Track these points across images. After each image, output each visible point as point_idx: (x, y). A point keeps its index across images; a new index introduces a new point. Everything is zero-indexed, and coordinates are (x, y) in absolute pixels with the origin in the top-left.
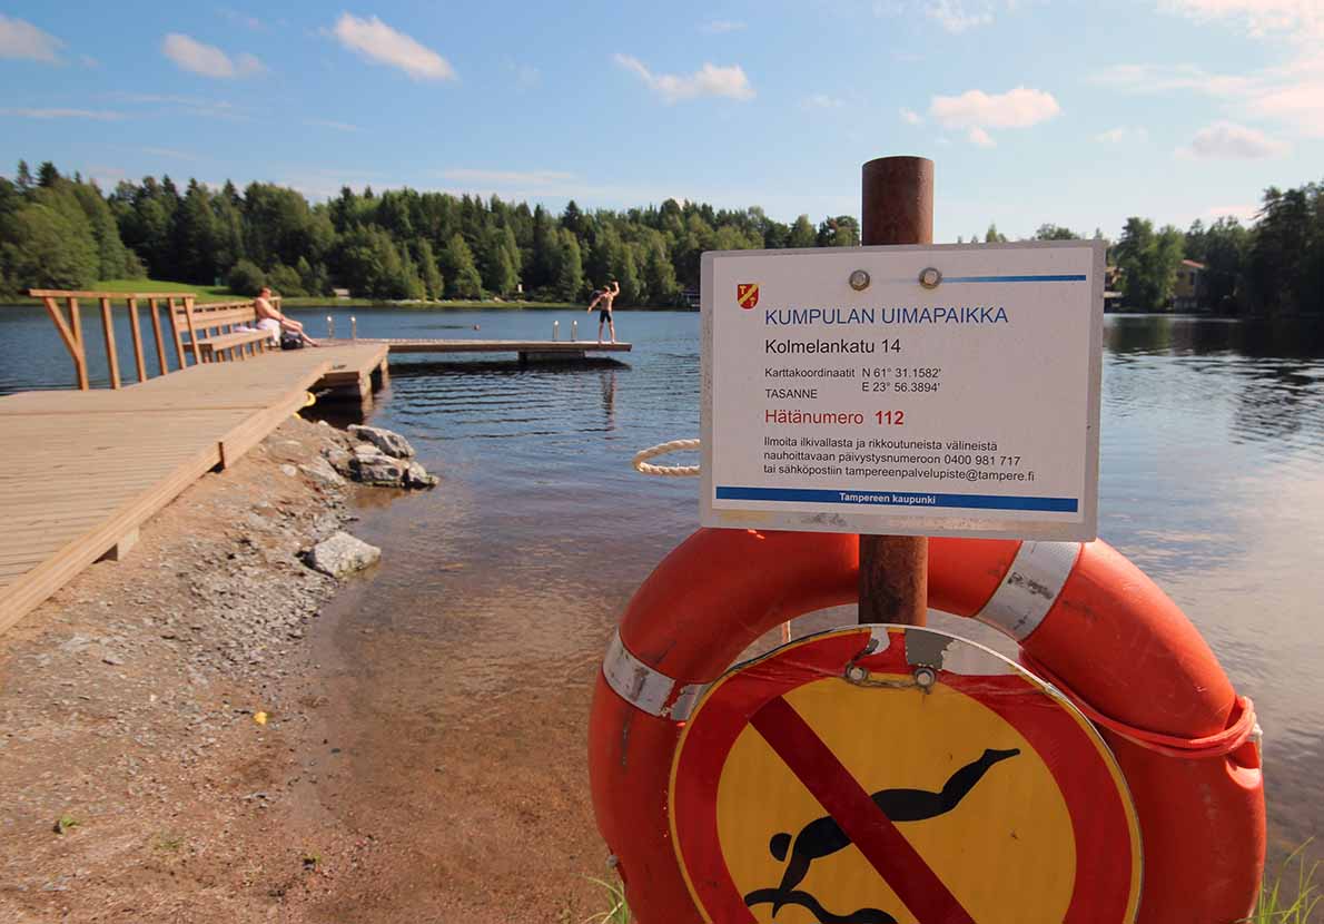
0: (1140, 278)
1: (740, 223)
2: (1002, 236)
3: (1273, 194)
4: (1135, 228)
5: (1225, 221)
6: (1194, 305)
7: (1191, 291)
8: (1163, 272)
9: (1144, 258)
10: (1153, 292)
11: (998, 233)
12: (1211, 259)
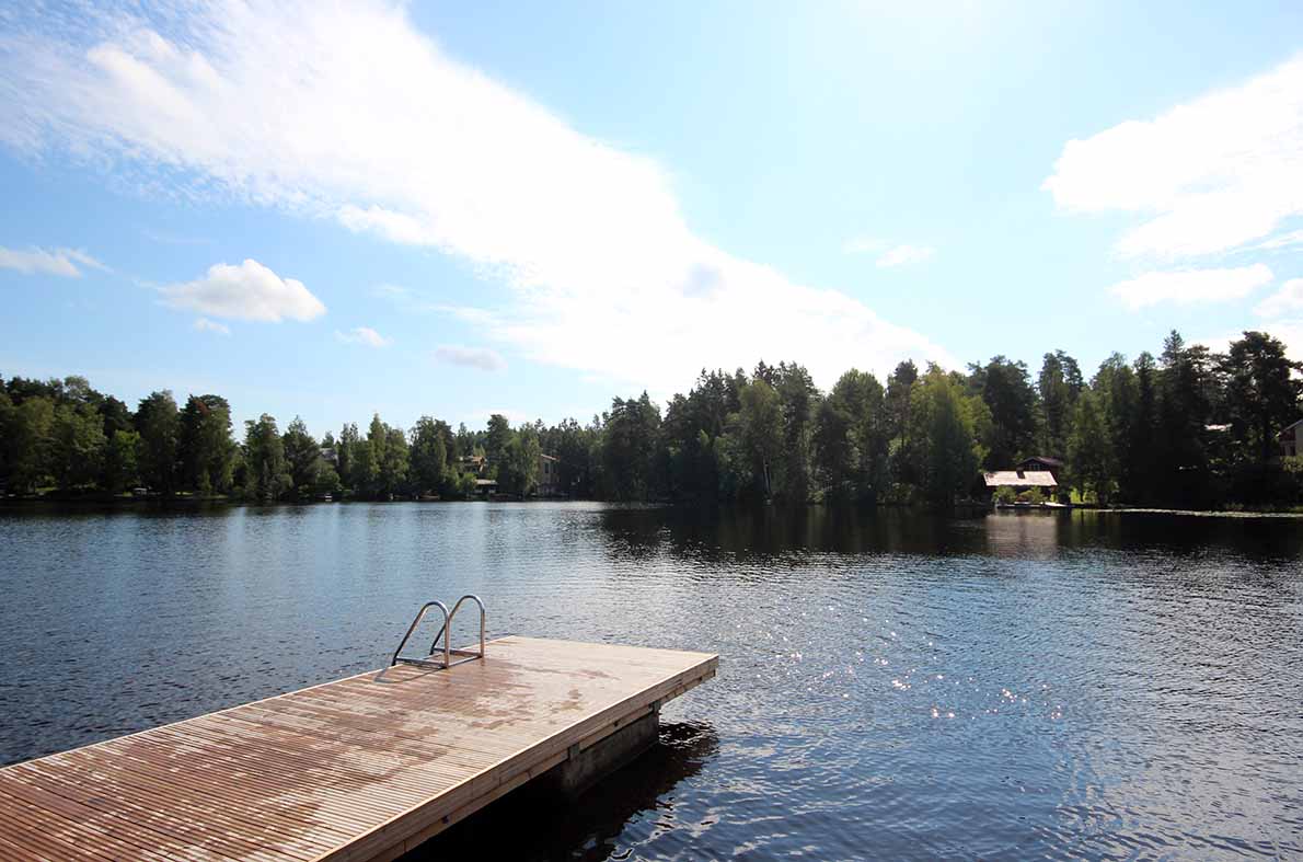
0: (510, 467)
1: (53, 395)
2: (385, 425)
3: (618, 402)
4: (498, 423)
5: (568, 423)
6: (553, 491)
7: (547, 478)
8: (528, 462)
9: (509, 449)
10: (521, 480)
11: (381, 422)
12: (561, 452)
